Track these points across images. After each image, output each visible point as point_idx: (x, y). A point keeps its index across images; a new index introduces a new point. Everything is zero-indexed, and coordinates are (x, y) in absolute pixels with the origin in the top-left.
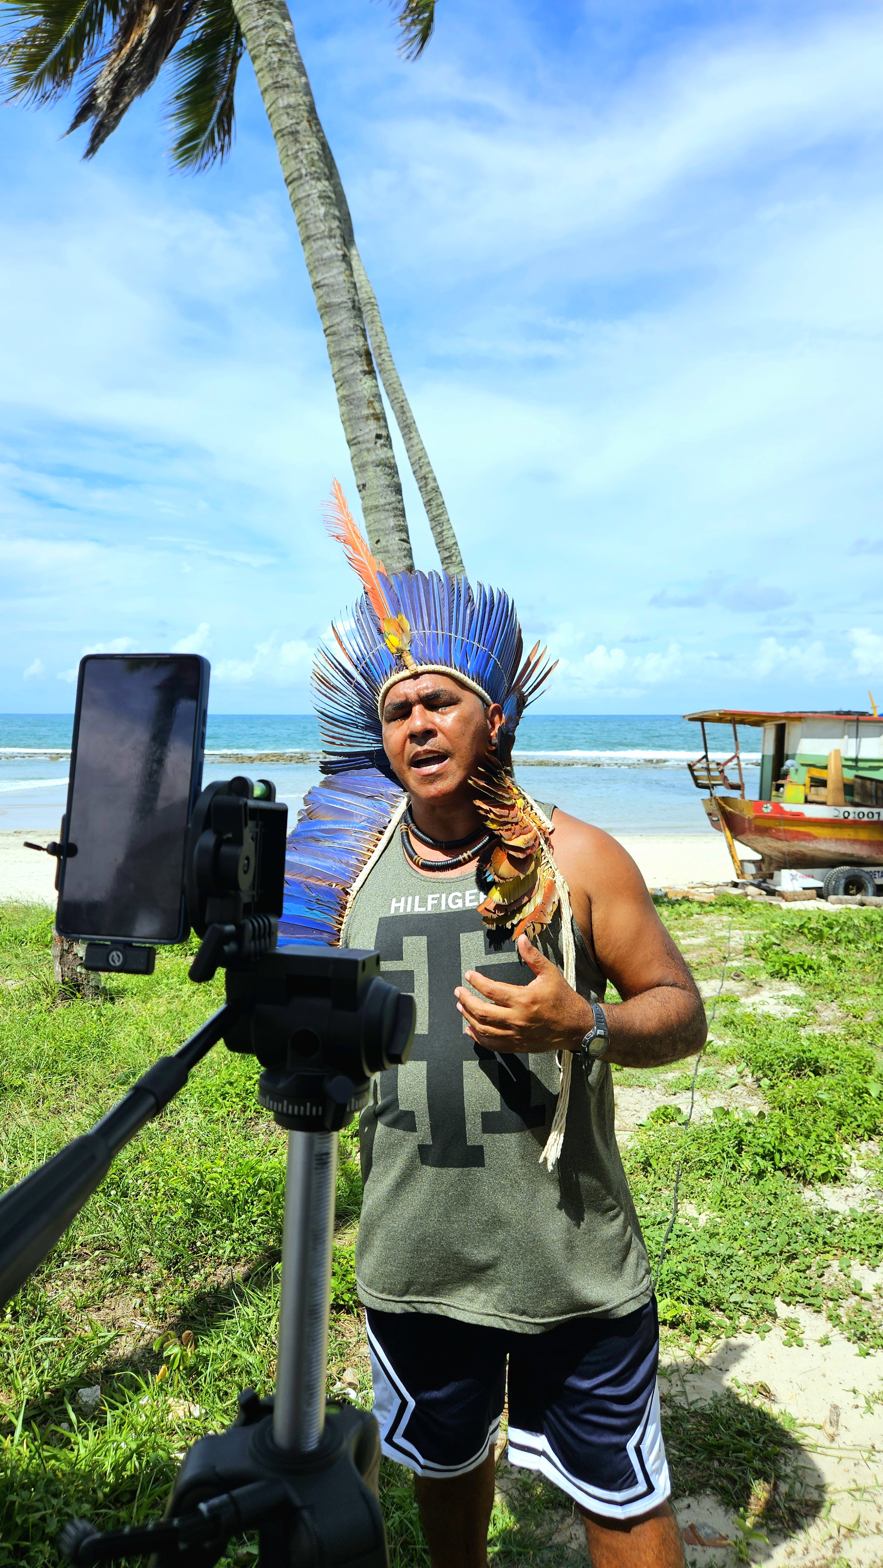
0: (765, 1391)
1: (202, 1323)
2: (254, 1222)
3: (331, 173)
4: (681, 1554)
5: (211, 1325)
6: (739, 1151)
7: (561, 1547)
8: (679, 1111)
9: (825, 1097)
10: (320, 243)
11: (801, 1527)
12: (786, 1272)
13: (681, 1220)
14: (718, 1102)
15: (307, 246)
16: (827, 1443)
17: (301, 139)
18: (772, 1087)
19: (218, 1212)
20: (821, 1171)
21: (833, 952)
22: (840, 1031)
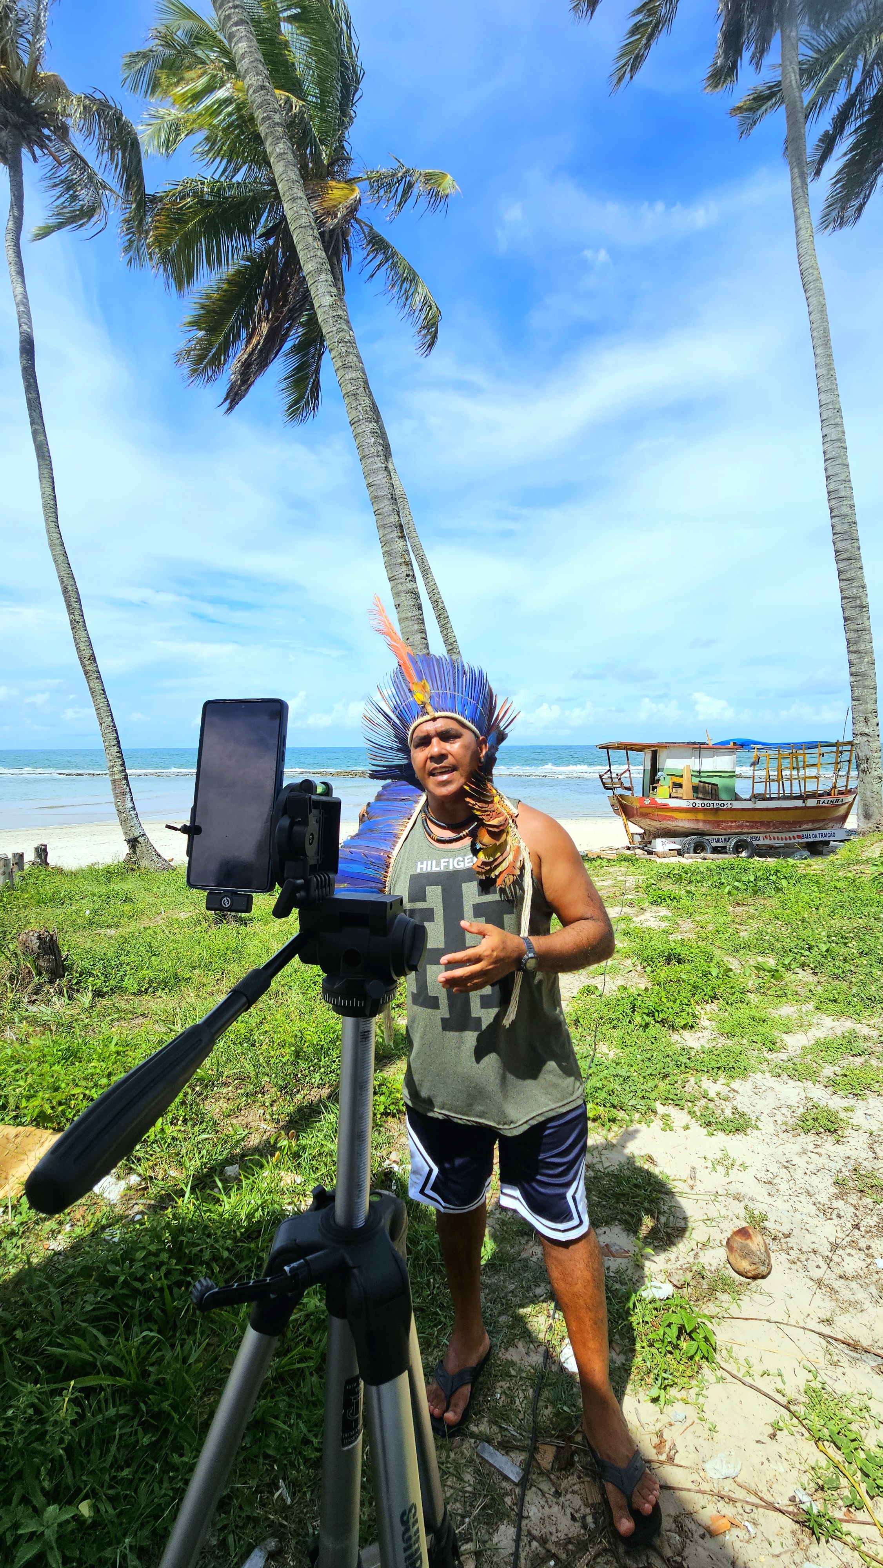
0: (650, 1159)
1: (302, 1125)
2: (334, 1062)
3: (378, 419)
4: (601, 1264)
5: (307, 1126)
6: (633, 1012)
7: (526, 1260)
8: (597, 988)
9: (684, 977)
10: (371, 459)
11: (674, 1244)
12: (663, 1085)
13: (598, 1055)
14: (620, 982)
15: (363, 462)
16: (689, 1191)
17: (360, 398)
18: (653, 972)
19: (311, 1055)
20: (683, 1022)
21: (688, 888)
22: (692, 936)
